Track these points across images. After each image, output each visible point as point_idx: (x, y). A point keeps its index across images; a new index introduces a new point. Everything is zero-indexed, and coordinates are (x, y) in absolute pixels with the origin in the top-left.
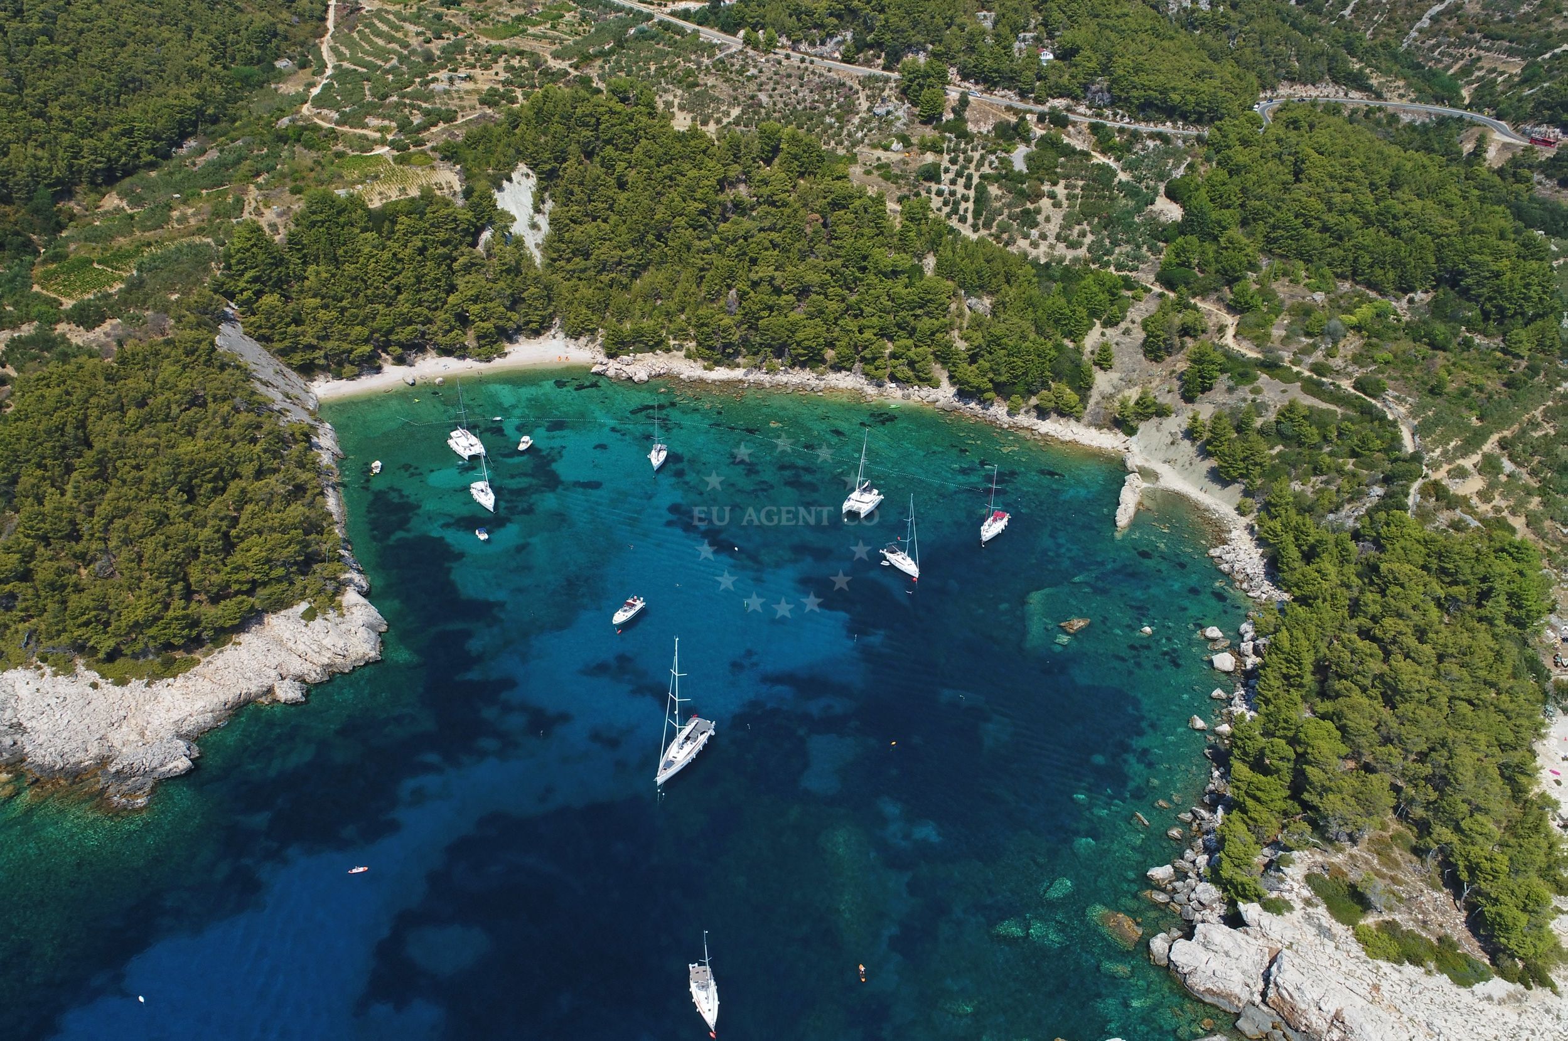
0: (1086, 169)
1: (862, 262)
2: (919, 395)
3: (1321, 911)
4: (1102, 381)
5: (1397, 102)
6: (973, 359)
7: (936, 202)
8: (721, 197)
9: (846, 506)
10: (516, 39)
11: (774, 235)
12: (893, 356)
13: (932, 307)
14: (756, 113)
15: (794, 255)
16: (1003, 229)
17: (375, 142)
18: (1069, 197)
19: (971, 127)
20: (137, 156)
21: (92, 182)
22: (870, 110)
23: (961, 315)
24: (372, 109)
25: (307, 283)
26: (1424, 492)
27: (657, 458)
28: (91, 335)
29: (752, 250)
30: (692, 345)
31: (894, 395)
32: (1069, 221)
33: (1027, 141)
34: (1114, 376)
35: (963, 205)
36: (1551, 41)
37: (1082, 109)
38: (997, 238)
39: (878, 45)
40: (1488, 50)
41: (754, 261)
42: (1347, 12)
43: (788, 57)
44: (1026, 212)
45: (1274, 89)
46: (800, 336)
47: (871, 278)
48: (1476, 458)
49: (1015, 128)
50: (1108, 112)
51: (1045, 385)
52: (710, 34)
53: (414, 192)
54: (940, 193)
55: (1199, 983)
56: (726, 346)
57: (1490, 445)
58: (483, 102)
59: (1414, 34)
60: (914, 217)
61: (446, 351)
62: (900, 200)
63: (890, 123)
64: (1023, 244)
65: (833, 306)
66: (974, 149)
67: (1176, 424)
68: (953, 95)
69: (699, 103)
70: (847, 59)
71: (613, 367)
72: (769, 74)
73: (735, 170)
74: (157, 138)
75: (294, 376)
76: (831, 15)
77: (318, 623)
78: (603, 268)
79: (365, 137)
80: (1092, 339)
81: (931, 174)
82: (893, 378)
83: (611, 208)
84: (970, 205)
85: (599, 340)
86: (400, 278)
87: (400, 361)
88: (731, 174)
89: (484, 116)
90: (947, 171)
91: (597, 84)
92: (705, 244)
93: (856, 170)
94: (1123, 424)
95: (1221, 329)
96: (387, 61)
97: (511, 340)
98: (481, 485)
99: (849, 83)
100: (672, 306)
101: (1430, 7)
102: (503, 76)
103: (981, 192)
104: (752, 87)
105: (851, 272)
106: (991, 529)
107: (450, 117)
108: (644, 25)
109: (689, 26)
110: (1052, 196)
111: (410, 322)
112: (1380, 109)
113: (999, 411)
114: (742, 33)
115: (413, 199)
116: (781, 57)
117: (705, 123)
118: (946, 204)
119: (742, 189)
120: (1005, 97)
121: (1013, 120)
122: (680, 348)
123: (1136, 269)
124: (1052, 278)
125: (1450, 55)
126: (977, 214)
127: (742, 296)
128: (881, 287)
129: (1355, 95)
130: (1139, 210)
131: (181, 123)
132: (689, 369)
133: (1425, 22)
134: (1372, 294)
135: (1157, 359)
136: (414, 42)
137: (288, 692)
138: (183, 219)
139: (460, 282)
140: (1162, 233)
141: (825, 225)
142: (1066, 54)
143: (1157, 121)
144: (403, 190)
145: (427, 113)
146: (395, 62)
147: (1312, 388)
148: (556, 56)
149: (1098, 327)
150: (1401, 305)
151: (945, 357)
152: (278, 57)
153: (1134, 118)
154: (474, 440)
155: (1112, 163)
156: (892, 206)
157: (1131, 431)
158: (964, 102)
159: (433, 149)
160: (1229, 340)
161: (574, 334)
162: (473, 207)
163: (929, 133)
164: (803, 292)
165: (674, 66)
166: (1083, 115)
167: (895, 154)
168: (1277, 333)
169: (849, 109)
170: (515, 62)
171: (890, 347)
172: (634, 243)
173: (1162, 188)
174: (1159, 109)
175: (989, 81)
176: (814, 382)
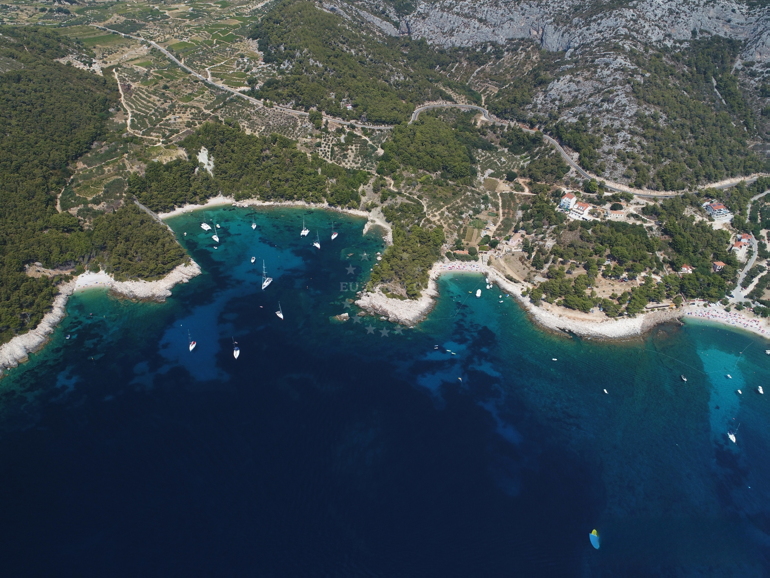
0: (360, 141)
1: (302, 171)
2: (319, 206)
3: (381, 293)
4: (363, 199)
5: (461, 104)
6: (332, 195)
7: (321, 153)
8: (262, 155)
9: (301, 234)
10: (191, 102)
11: (277, 165)
12: (312, 196)
13: (320, 183)
14: (269, 128)
15: (283, 170)
16: (339, 159)
17: (156, 141)
18: (356, 149)
19: (329, 130)
20: (82, 150)
21: (72, 160)
22: (301, 125)
23: (329, 184)
24: (151, 130)
25: (152, 188)
26: (425, 221)
27: (254, 227)
28: (99, 207)
29: (272, 170)
30: (259, 196)
31: (313, 206)
32: (356, 156)
33: (344, 133)
34: (366, 197)
35: (328, 153)
36: (506, 83)
37: (359, 123)
38: (337, 162)
39: (302, 105)
40: (490, 84)
41: (273, 173)
42: (453, 70)
43: (277, 109)
44: (345, 155)
45: (423, 104)
46: (287, 192)
47: (304, 176)
48: (439, 212)
49: (341, 130)
50: (366, 123)
51: (350, 201)
52: (253, 100)
53: (174, 159)
54: (321, 151)
55: (361, 306)
56: (268, 196)
57: (444, 209)
58: (186, 126)
59: (472, 78)
60: (315, 158)
61: (191, 203)
62: (311, 153)
63: (307, 130)
64: (344, 164)
65: (295, 184)
66: (330, 136)
67: (379, 209)
68: (324, 120)
69: (252, 125)
70: (294, 109)
71: (238, 204)
72: (272, 115)
73: (265, 146)
74: (87, 143)
75: (153, 213)
76: (288, 96)
77: (188, 267)
78: (231, 176)
79: (153, 140)
80: (361, 189)
81: (319, 145)
82: (312, 202)
83: (231, 159)
84: (330, 153)
85: (233, 197)
86: (176, 184)
87: (180, 207)
88: (264, 148)
89: (188, 131)
90: (323, 144)
91: (220, 119)
92: (259, 168)
93: (299, 145)
94: (368, 209)
95: (390, 184)
96: (151, 110)
97: (208, 198)
98: (215, 236)
99: (295, 117)
100: (252, 186)
101: (477, 69)
102: (190, 116)
103: (332, 149)
104: (267, 119)
105: (299, 174)
106: (334, 237)
107: (177, 132)
108: (231, 97)
109: (246, 97)
110: (351, 149)
111: (181, 196)
112: (455, 108)
113: (339, 208)
114: (262, 100)
115: (175, 161)
116: (274, 109)
117: (255, 132)
118: (323, 153)
119: (268, 151)
120: (339, 120)
121: (341, 127)
122: (255, 197)
123: (371, 169)
124: (350, 173)
125: (481, 85)
126: (331, 156)
127: (271, 183)
128: (307, 178)
129: (449, 103)
130: (373, 152)
131: (92, 137)
132: (259, 203)
133: (475, 74)
134: (427, 173)
135: (376, 193)
136: (158, 104)
137: (185, 281)
138: (109, 171)
139: (193, 184)
140: (378, 159)
141: (291, 162)
142: (355, 106)
143: (380, 125)
144: (171, 158)
145: (170, 131)
146: (153, 111)
147: (408, 198)
148: (206, 108)
149: (362, 185)
150: (434, 176)
151: (325, 195)
152: (109, 108)
153: (374, 125)
154: (208, 226)
155: (367, 139)
156: (308, 155)
157: (370, 211)
158: (327, 122)
159: (176, 143)
160: (391, 188)
161: (225, 195)
162: (193, 162)
163: (318, 132)
164: (287, 180)
165: (243, 113)
166: (359, 125)
167: (308, 140)
168: (402, 185)
169: (295, 125)
170: (193, 111)
171: (311, 194)
172: (239, 169)
173: (380, 146)
174: (380, 122)
175: (334, 115)
176: (292, 204)
